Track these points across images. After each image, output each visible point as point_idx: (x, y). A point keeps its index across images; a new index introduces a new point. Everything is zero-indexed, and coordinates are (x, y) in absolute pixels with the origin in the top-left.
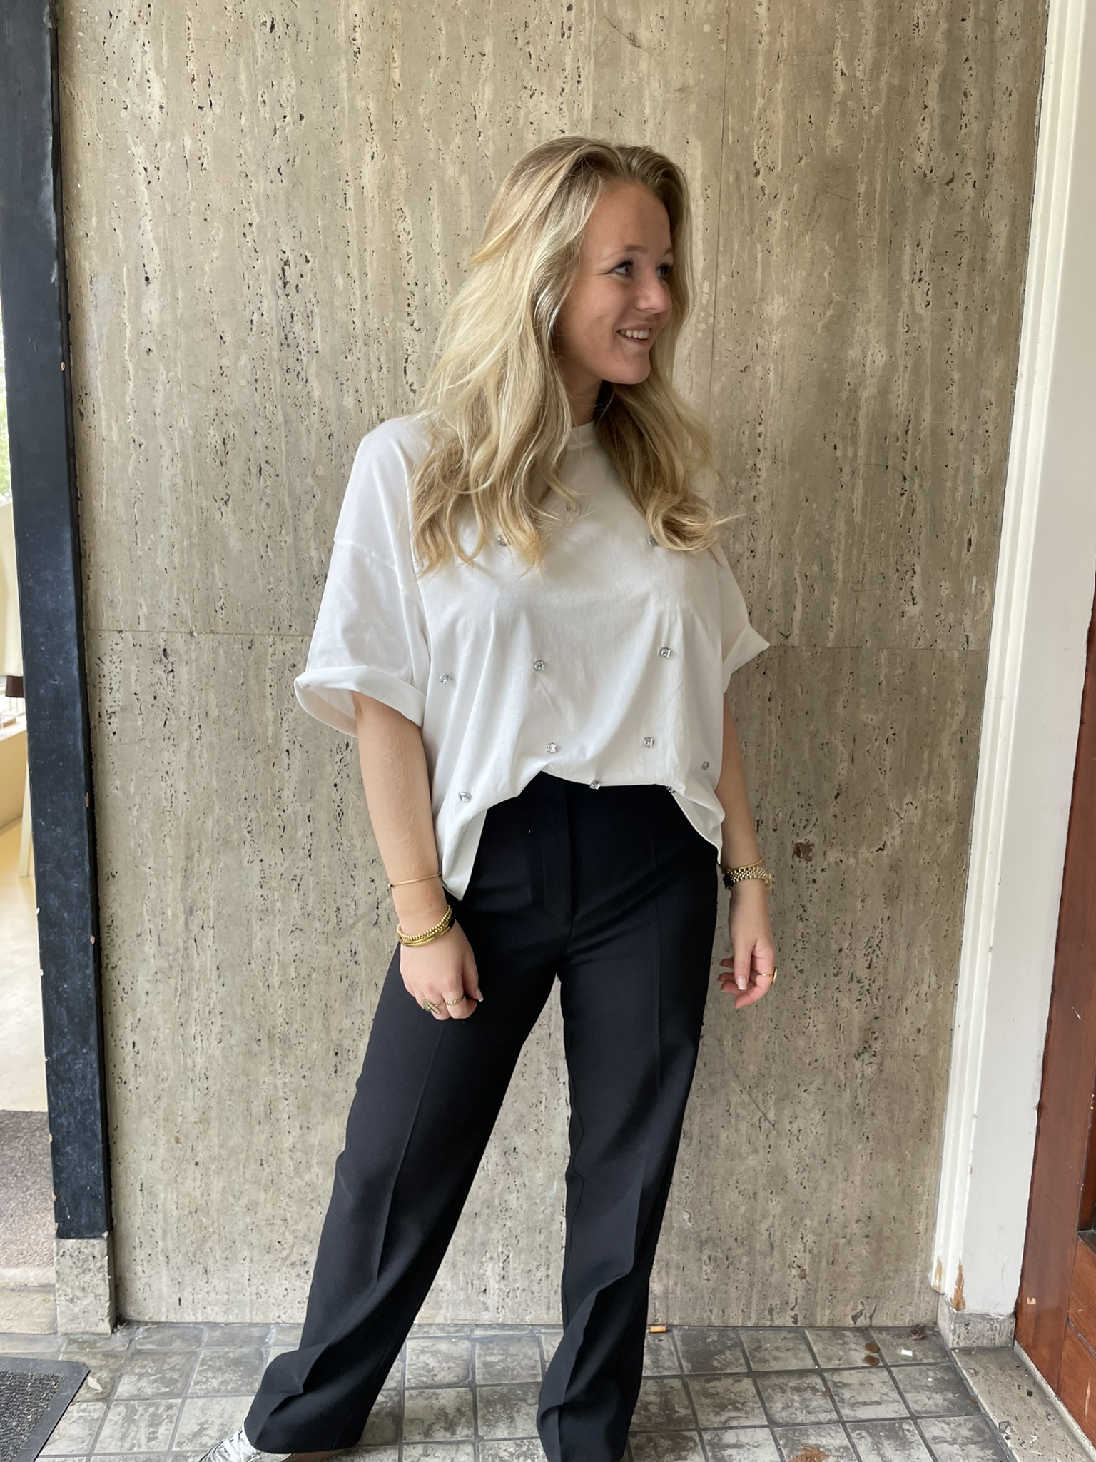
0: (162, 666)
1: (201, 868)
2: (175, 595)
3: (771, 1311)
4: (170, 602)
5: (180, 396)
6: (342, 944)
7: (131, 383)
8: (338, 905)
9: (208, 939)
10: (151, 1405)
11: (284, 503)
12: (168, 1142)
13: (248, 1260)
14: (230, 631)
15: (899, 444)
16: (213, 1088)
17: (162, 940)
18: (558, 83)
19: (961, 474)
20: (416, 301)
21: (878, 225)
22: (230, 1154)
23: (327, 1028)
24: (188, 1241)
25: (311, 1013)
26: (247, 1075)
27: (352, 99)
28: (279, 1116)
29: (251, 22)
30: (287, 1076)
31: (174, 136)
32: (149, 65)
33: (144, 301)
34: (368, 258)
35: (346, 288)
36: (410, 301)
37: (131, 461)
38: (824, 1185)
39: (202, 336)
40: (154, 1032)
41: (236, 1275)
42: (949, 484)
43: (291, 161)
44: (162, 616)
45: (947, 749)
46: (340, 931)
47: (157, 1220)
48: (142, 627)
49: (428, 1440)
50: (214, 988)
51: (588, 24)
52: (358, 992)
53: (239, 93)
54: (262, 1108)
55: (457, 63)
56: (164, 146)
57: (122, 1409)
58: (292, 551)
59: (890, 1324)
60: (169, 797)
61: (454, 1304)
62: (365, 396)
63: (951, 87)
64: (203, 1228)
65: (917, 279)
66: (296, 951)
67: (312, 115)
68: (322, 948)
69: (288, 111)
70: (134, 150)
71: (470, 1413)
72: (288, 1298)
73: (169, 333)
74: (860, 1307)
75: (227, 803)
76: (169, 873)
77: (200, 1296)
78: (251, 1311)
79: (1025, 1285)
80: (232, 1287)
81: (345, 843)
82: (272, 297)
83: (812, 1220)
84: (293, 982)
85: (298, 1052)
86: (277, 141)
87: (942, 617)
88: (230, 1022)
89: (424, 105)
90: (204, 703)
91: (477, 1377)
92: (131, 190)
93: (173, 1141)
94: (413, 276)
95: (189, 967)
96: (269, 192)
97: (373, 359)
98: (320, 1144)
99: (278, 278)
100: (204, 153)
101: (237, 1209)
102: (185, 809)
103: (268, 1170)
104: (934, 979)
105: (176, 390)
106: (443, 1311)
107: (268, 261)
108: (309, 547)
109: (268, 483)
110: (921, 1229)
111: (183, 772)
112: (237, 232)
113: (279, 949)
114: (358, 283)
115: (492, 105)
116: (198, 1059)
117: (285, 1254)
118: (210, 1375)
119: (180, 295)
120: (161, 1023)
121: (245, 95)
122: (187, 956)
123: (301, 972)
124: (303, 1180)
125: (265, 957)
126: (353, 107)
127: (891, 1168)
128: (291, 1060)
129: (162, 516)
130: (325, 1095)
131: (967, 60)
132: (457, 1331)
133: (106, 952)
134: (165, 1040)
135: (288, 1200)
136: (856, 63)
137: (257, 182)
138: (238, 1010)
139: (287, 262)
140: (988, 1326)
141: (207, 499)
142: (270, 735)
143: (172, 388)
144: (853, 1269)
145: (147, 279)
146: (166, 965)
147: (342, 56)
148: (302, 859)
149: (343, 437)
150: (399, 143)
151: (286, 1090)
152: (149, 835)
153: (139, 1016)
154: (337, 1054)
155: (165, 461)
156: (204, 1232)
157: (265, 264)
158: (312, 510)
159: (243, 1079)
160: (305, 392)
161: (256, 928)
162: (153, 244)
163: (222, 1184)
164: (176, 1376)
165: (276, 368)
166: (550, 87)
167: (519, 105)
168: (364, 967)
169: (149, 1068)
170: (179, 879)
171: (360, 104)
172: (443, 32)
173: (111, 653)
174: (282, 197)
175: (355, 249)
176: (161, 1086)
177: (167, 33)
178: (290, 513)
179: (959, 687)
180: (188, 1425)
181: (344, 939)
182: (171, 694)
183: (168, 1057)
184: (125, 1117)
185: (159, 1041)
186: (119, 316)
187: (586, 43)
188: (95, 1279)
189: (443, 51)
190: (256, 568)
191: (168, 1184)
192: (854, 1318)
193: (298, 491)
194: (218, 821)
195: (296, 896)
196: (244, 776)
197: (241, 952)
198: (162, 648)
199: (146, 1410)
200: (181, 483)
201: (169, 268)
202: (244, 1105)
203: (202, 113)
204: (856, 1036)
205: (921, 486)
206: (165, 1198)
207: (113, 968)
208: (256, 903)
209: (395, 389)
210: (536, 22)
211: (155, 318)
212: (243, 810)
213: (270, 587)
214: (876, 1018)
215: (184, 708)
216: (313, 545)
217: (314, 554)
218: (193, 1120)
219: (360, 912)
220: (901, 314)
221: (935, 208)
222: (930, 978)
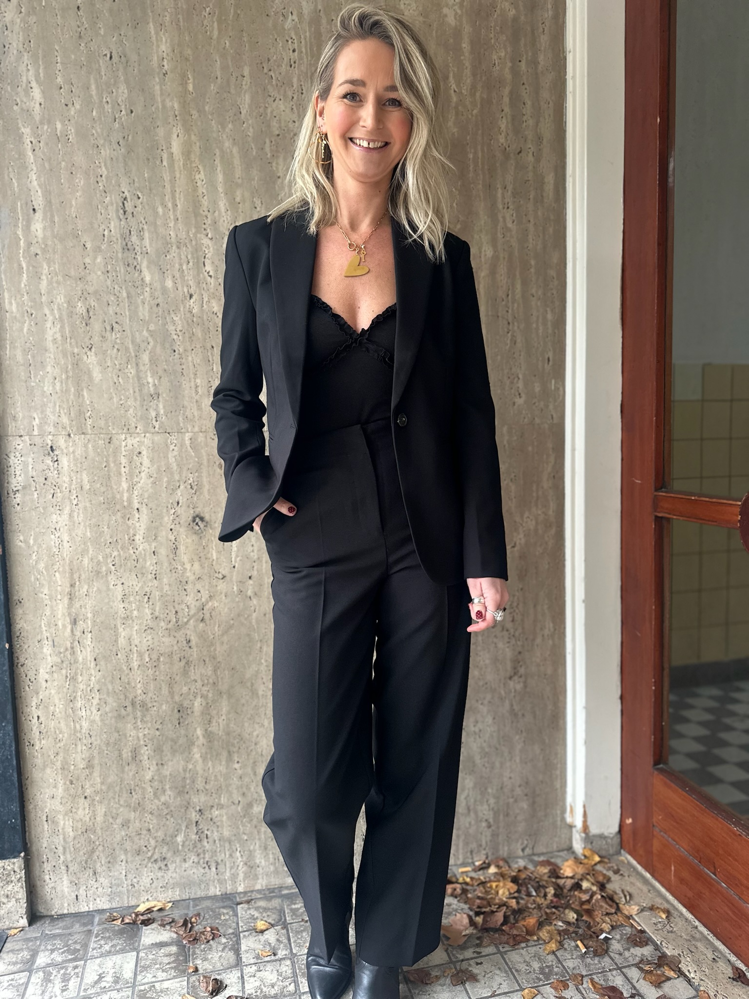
0: (50, 458)
1: (81, 592)
2: (58, 411)
3: (471, 852)
4: (54, 415)
5: (58, 283)
6: (180, 635)
7: (25, 275)
8: (177, 609)
9: (88, 640)
10: (62, 968)
11: (129, 348)
12: (65, 784)
13: (124, 862)
14: (96, 432)
15: (504, 303)
16: (95, 743)
17: (55, 644)
18: (290, 94)
19: (540, 320)
20: (208, 222)
21: (481, 176)
22: (109, 788)
23: (172, 694)
24: (81, 853)
25: (161, 685)
26: (118, 732)
27: (163, 101)
28: (142, 758)
29: (97, 54)
30: (147, 729)
31: (49, 122)
32: (32, 78)
33: (32, 223)
34: (177, 196)
35: (164, 214)
36: (206, 221)
37: (26, 325)
38: (497, 764)
39: (72, 245)
40: (52, 708)
41: (116, 874)
42: (534, 325)
43: (126, 137)
44: (49, 425)
45: (546, 484)
46: (179, 627)
47: (59, 841)
48: (36, 433)
49: (260, 961)
50: (93, 673)
51: (305, 60)
52: (192, 668)
53: (91, 96)
54: (130, 754)
55: (228, 81)
56: (43, 128)
57: (41, 974)
58: (136, 379)
59: (545, 851)
60: (57, 545)
61: (267, 875)
62: (179, 280)
63: (516, 100)
64: (90, 841)
65: (506, 207)
66: (149, 643)
67: (139, 109)
68: (166, 640)
69: (123, 108)
70: (23, 130)
71: (286, 941)
72: (153, 885)
73: (50, 243)
74: (526, 842)
75: (98, 546)
76: (59, 597)
77: (91, 892)
78: (128, 898)
79: (624, 813)
80: (114, 882)
81: (179, 567)
82: (116, 220)
83: (492, 789)
84: (147, 665)
85: (152, 712)
86: (117, 125)
87: (537, 404)
88: (105, 696)
89: (208, 105)
90: (79, 481)
91: (287, 919)
92: (21, 155)
93: (68, 783)
94: (206, 205)
95: (75, 660)
96: (112, 156)
97: (183, 257)
98: (170, 775)
99: (120, 208)
100: (69, 132)
101: (115, 826)
102: (68, 553)
103: (135, 796)
104: (551, 625)
105: (55, 279)
106: (260, 881)
107: (113, 198)
108: (147, 376)
109: (118, 336)
110: (558, 786)
111: (66, 527)
112: (92, 180)
113: (137, 642)
114: (172, 210)
115: (250, 106)
116: (83, 724)
117: (150, 854)
118: (102, 942)
119: (56, 219)
120: (57, 701)
121: (95, 98)
122: (73, 653)
123: (152, 657)
124: (160, 801)
125: (127, 649)
126: (164, 106)
127: (537, 749)
128: (148, 718)
129: (48, 360)
130: (172, 740)
131: (523, 84)
132: (270, 893)
133: (16, 655)
134: (60, 712)
135: (150, 816)
136: (462, 85)
137: (105, 150)
138: (110, 687)
139: (125, 199)
140: (604, 842)
141: (77, 347)
142: (125, 498)
143: (52, 278)
144: (520, 818)
145: (34, 210)
146: (59, 660)
147: (156, 76)
148: (151, 580)
149: (166, 306)
150: (194, 128)
151: (146, 739)
152: (44, 572)
153: (41, 697)
154: (179, 711)
155: (49, 324)
156: (92, 845)
157: (111, 200)
158: (147, 352)
159: (116, 735)
160: (140, 278)
161: (121, 630)
162: (37, 188)
163: (104, 810)
164: (78, 947)
165: (121, 264)
166: (285, 96)
167: (267, 105)
168: (195, 650)
169: (49, 733)
170: (66, 600)
171: (169, 104)
172: (218, 63)
173: (15, 451)
174: (121, 159)
175: (169, 190)
176: (59, 745)
177: (42, 59)
178: (133, 354)
179: (550, 445)
180: (90, 977)
181: (181, 632)
182: (57, 476)
183: (63, 725)
184: (34, 770)
185: (55, 714)
186: (16, 233)
187: (305, 71)
188: (15, 888)
189: (219, 74)
190: (111, 391)
191: (66, 814)
192: (523, 850)
193: (138, 340)
194: (92, 559)
195: (147, 606)
196: (108, 528)
197: (111, 647)
198: (49, 446)
199: (58, 972)
200: (60, 338)
201: (49, 203)
202: (117, 753)
203: (67, 108)
204: (509, 666)
205: (518, 327)
206: (64, 824)
207: (22, 666)
208: (120, 612)
209: (198, 275)
210: (275, 58)
211: (40, 234)
212: (108, 551)
213: (122, 402)
214: (520, 653)
215: (66, 485)
216: (149, 374)
217: (150, 380)
218: (82, 767)
219: (192, 613)
220: (499, 227)
221: (513, 168)
222: (549, 625)
